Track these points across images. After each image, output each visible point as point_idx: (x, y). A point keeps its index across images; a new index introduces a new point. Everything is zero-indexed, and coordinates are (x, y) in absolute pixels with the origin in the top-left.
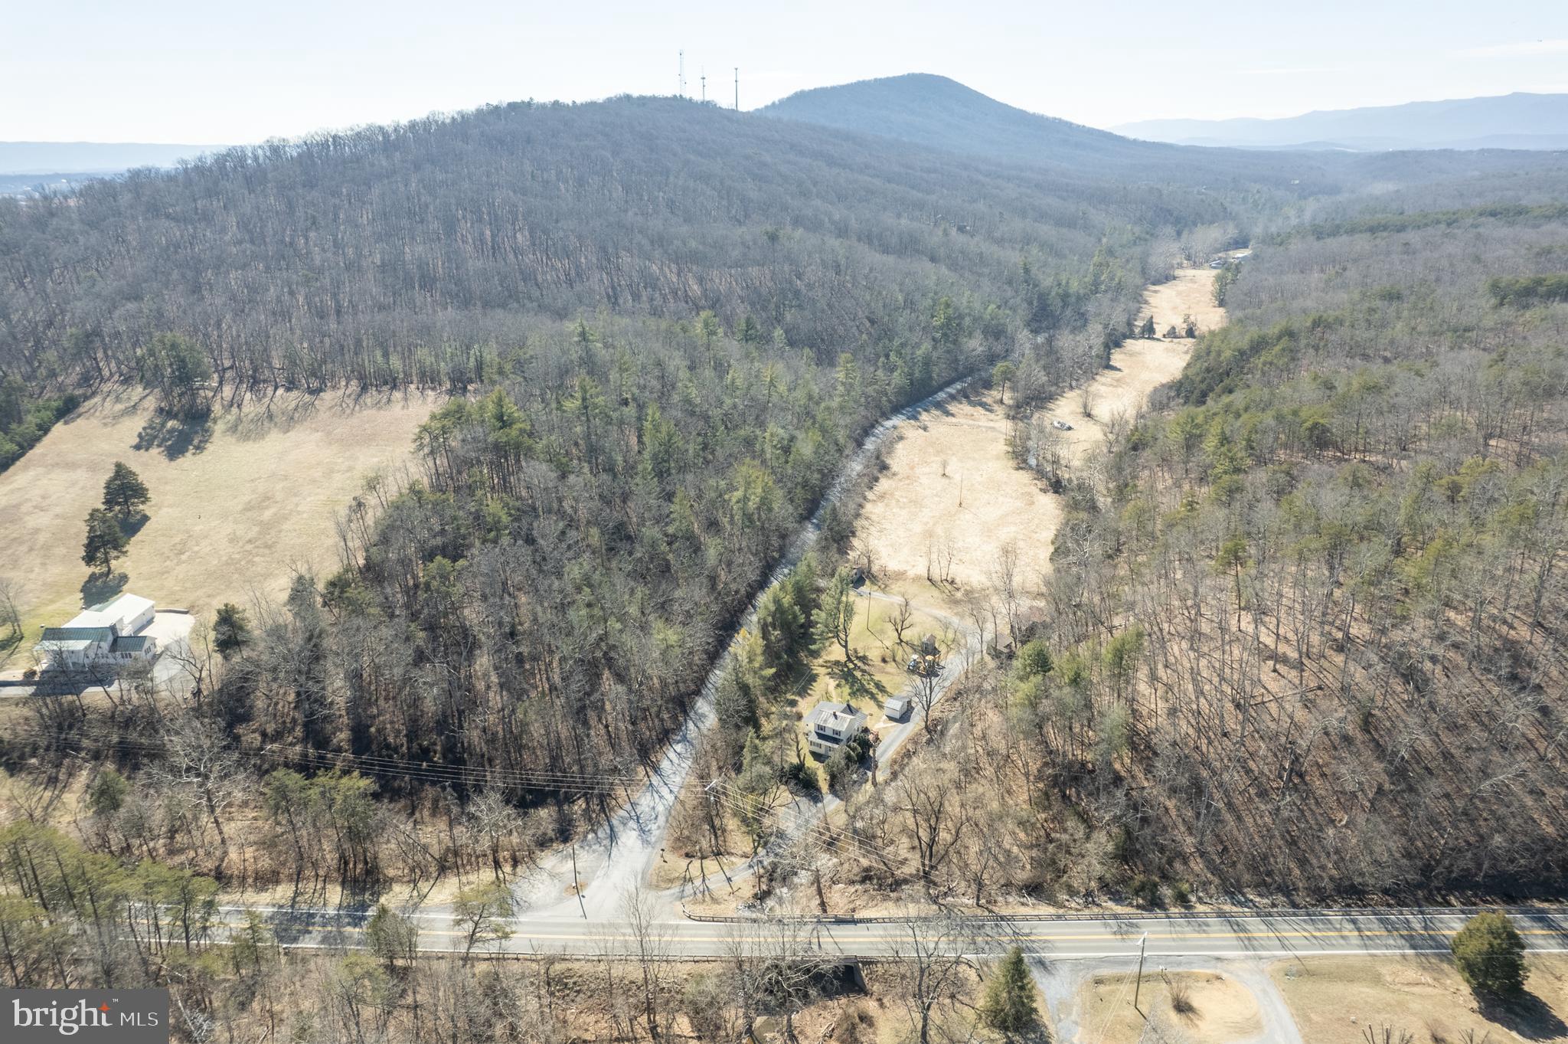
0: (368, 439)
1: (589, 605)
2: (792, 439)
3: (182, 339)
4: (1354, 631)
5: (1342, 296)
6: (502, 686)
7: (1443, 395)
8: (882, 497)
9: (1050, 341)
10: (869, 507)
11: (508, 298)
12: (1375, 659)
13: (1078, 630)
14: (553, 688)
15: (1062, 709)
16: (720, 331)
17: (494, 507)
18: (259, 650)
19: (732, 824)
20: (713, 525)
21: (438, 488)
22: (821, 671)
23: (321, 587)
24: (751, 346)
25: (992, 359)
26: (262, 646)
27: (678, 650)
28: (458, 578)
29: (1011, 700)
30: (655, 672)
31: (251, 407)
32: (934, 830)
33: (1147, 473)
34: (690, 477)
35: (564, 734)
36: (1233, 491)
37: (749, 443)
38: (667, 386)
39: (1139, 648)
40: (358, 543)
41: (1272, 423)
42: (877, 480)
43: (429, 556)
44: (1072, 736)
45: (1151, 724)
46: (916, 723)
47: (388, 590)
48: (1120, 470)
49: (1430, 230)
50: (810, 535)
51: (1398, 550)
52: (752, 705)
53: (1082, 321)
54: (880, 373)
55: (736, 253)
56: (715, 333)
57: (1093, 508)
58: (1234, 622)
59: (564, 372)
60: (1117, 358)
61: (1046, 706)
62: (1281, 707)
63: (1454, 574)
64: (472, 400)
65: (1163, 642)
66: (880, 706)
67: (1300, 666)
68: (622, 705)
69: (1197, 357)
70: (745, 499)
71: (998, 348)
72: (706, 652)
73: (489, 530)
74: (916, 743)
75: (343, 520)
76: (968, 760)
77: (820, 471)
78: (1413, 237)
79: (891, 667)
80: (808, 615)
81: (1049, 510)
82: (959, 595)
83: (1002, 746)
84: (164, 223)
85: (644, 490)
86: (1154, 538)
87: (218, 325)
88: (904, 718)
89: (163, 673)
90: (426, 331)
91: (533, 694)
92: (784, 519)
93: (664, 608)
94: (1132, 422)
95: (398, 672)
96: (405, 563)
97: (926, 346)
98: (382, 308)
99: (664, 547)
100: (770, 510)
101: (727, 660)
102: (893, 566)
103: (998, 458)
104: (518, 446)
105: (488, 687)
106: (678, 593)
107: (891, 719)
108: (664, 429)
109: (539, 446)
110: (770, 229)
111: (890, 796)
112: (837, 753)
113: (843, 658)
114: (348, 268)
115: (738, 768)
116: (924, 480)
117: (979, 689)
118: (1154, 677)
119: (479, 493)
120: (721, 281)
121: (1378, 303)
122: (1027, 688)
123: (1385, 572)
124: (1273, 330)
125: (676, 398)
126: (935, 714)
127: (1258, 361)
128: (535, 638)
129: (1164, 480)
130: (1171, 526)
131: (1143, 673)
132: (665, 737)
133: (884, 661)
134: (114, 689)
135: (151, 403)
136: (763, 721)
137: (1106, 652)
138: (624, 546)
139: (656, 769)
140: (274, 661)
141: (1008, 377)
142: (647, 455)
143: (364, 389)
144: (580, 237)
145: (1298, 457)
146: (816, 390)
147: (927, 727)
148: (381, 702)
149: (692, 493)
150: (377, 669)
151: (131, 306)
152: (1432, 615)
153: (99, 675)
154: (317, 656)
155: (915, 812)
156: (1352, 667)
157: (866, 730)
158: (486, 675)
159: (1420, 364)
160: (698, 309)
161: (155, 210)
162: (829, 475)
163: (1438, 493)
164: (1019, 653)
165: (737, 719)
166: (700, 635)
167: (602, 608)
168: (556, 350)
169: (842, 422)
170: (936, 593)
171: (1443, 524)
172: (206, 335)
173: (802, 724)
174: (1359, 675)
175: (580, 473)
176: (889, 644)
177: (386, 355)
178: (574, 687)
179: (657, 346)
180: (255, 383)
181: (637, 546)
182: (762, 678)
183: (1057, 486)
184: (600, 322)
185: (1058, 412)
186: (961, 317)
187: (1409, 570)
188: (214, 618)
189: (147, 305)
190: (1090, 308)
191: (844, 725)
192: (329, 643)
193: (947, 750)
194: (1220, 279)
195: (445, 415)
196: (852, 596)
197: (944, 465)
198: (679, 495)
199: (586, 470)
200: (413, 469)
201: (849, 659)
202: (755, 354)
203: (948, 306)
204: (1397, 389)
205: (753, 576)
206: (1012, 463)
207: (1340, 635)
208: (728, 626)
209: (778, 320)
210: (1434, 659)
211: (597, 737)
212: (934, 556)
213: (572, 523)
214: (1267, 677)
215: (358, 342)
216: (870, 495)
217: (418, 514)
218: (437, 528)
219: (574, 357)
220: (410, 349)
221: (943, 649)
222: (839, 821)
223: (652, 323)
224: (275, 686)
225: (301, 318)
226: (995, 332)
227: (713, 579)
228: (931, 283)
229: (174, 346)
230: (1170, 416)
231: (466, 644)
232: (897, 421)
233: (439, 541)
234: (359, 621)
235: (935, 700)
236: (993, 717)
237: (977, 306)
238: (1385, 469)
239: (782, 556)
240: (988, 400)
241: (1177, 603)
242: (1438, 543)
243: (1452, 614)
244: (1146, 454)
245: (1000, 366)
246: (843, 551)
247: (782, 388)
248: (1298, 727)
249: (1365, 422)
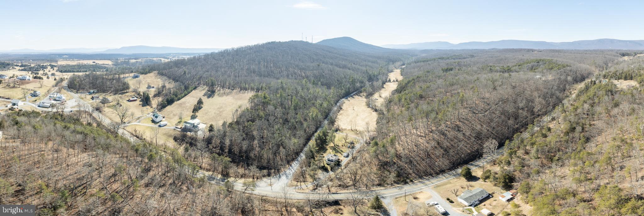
0: (240, 99)
1: (279, 134)
2: (322, 103)
3: (213, 79)
4: (433, 129)
5: (421, 72)
6: (259, 147)
7: (439, 87)
8: (341, 114)
9: (372, 83)
10: (338, 116)
11: (269, 75)
12: (437, 133)
13: (383, 137)
14: (270, 149)
15: (381, 152)
16: (308, 82)
17: (262, 113)
18: (215, 133)
19: (308, 176)
20: (305, 120)
21: (251, 109)
22: (329, 148)
23: (228, 124)
24: (314, 85)
25: (361, 87)
26: (216, 132)
27: (297, 144)
28: (253, 126)
29: (370, 151)
30: (292, 148)
31: (222, 91)
32: (355, 177)
33: (393, 106)
34: (301, 110)
35: (271, 157)
36: (408, 108)
37: (313, 104)
38: (297, 92)
39: (395, 139)
40: (236, 117)
41: (413, 95)
42: (340, 111)
43: (248, 121)
44: (384, 157)
45: (400, 152)
46: (350, 157)
47: (240, 126)
48: (388, 106)
49: (432, 61)
50: (326, 122)
51: (437, 114)
52: (313, 155)
53: (378, 80)
54: (340, 90)
55: (311, 68)
56: (307, 83)
57: (383, 114)
58: (412, 131)
59: (278, 89)
60: (385, 86)
61: (378, 152)
62: (423, 144)
63: (446, 116)
64: (260, 93)
65: (400, 137)
66: (342, 155)
67: (425, 137)
68: (284, 153)
69: (399, 85)
70: (312, 115)
71: (362, 85)
72: (303, 144)
73: (260, 118)
74: (350, 161)
75: (234, 113)
76: (362, 163)
77: (328, 109)
78: (429, 62)
79: (344, 147)
80: (326, 137)
81: (375, 115)
82: (358, 133)
83: (369, 160)
84: (214, 60)
85: (292, 113)
86: (395, 118)
87: (219, 77)
88: (347, 156)
89: (199, 133)
90: (253, 81)
91: (265, 149)
92: (321, 119)
93: (294, 135)
94: (389, 97)
95: (239, 141)
96: (243, 122)
97: (349, 85)
98: (246, 76)
99: (295, 124)
100: (318, 117)
101: (308, 146)
102: (344, 128)
103: (364, 106)
104: (267, 102)
105: (256, 147)
106: (298, 133)
107: (344, 157)
108: (296, 101)
109: (271, 103)
110: (318, 64)
111: (345, 171)
112: (332, 164)
113: (333, 146)
114: (241, 69)
115: (310, 166)
116: (350, 111)
117: (363, 150)
118: (399, 144)
119: (259, 111)
120: (308, 73)
121: (426, 73)
122: (374, 149)
123: (436, 118)
124: (411, 79)
125: (299, 95)
126: (354, 155)
127: (409, 85)
128: (267, 138)
129: (396, 107)
130: (398, 116)
131: (397, 143)
132: (293, 160)
133: (342, 146)
134: (192, 133)
135: (207, 89)
136: (315, 158)
137: (389, 140)
138: (287, 123)
139: (291, 166)
140: (217, 135)
141: (365, 90)
142: (292, 106)
143: (241, 90)
144: (282, 65)
145: (418, 101)
146: (327, 94)
147: (352, 158)
148: (235, 146)
149: (301, 113)
150: (235, 140)
151: (207, 73)
152: (444, 123)
153: (190, 131)
154: (225, 136)
155: (351, 174)
156: (434, 135)
157: (339, 159)
158: (256, 144)
159: (434, 82)
160: (304, 78)
161: (214, 58)
162: (330, 110)
163: (441, 103)
164: (371, 142)
165: (310, 157)
166: (302, 141)
167: (281, 135)
168: (276, 85)
169: (332, 100)
170: (353, 132)
171: (443, 108)
172: (217, 79)
173: (324, 158)
174: (435, 136)
175: (279, 108)
176: (343, 143)
177: (245, 84)
178: (274, 149)
179: (296, 85)
180: (223, 87)
181: (289, 123)
182: (315, 149)
183: (376, 110)
184: (285, 80)
185: (375, 96)
186: (355, 80)
187: (439, 116)
188: (209, 126)
189: (209, 73)
190: (379, 77)
191: (334, 158)
192: (227, 134)
193: (357, 162)
194: (401, 71)
195: (254, 96)
196: (335, 134)
197: (353, 108)
198: (299, 114)
199: (280, 108)
200: (247, 105)
201: (335, 146)
202: (315, 87)
203: (352, 78)
204: (432, 87)
205: (314, 130)
206: (367, 107)
207: (431, 130)
208: (308, 139)
209: (320, 80)
210: (446, 130)
211: (278, 158)
212: (352, 125)
213: (277, 118)
214: (420, 140)
215: (241, 82)
216: (338, 114)
217: (247, 113)
218: (250, 116)
219: (280, 87)
220: (250, 83)
221: (355, 143)
222: (334, 176)
223: (295, 81)
224: (217, 139)
225: (232, 77)
226: (362, 82)
227: (305, 130)
228: (349, 73)
229: (212, 80)
230: (395, 96)
231: (253, 138)
232: (343, 99)
233: (250, 119)
234: (234, 131)
235: (354, 153)
236: (367, 155)
237: (358, 77)
238: (432, 100)
239: (320, 126)
240: (361, 95)
241: (401, 130)
242: (443, 111)
243: (447, 122)
244: (392, 103)
245: (363, 88)
246: (333, 125)
247: (320, 93)
248: (427, 147)
249: (428, 93)
